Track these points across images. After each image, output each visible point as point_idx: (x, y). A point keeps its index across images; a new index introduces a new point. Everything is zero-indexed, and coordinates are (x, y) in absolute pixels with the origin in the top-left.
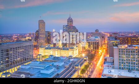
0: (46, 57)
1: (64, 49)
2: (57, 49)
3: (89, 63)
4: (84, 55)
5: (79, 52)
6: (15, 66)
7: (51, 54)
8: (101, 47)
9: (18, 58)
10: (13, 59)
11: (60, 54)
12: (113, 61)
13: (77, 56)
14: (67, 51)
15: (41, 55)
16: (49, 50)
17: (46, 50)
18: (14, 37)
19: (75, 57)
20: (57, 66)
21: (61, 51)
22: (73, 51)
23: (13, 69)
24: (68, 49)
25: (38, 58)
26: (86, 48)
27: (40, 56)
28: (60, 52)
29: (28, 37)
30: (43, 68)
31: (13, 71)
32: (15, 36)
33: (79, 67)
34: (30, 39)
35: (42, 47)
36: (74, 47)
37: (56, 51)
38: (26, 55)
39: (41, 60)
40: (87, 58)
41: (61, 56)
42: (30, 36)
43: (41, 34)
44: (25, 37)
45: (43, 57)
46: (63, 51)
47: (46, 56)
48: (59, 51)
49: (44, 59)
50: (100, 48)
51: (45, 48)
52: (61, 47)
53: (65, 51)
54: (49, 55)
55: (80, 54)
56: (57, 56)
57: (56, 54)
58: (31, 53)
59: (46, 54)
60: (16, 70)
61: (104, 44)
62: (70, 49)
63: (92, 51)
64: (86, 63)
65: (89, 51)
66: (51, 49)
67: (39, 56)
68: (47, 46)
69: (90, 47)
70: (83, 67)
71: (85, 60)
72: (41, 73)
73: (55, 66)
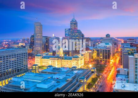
0: (43, 68)
1: (66, 59)
2: (57, 59)
3: (98, 76)
4: (91, 66)
5: (85, 62)
6: (6, 79)
7: (50, 65)
8: (113, 56)
9: (9, 68)
10: (4, 70)
11: (61, 64)
12: (128, 74)
13: (83, 67)
14: (70, 61)
15: (37, 65)
16: (47, 59)
17: (43, 59)
18: (4, 43)
19: (79, 68)
20: (57, 78)
21: (62, 60)
22: (77, 61)
23: (3, 81)
24: (71, 59)
25: (33, 68)
26: (94, 58)
27: (37, 67)
28: (61, 62)
29: (21, 43)
30: (40, 81)
31: (4, 84)
32: (6, 41)
33: (85, 81)
34: (24, 45)
35: (39, 56)
36: (79, 56)
37: (56, 61)
38: (19, 65)
39: (37, 72)
40: (96, 70)
41: (62, 66)
42: (24, 42)
43: (38, 39)
44: (18, 43)
45: (39, 67)
46: (65, 60)
47: (43, 66)
48: (60, 60)
49: (40, 70)
50: (111, 57)
51: (42, 57)
52: (63, 55)
53: (67, 60)
54: (47, 65)
55: (87, 64)
56: (57, 67)
57: (56, 64)
58: (24, 63)
59: (44, 64)
60: (7, 83)
61: (117, 52)
62: (74, 58)
63: (101, 61)
64: (93, 76)
65: (97, 61)
66: (50, 58)
67: (35, 67)
68: (45, 55)
69: (99, 56)
70: (89, 81)
71: (93, 72)
72: (37, 87)
73: (55, 78)
